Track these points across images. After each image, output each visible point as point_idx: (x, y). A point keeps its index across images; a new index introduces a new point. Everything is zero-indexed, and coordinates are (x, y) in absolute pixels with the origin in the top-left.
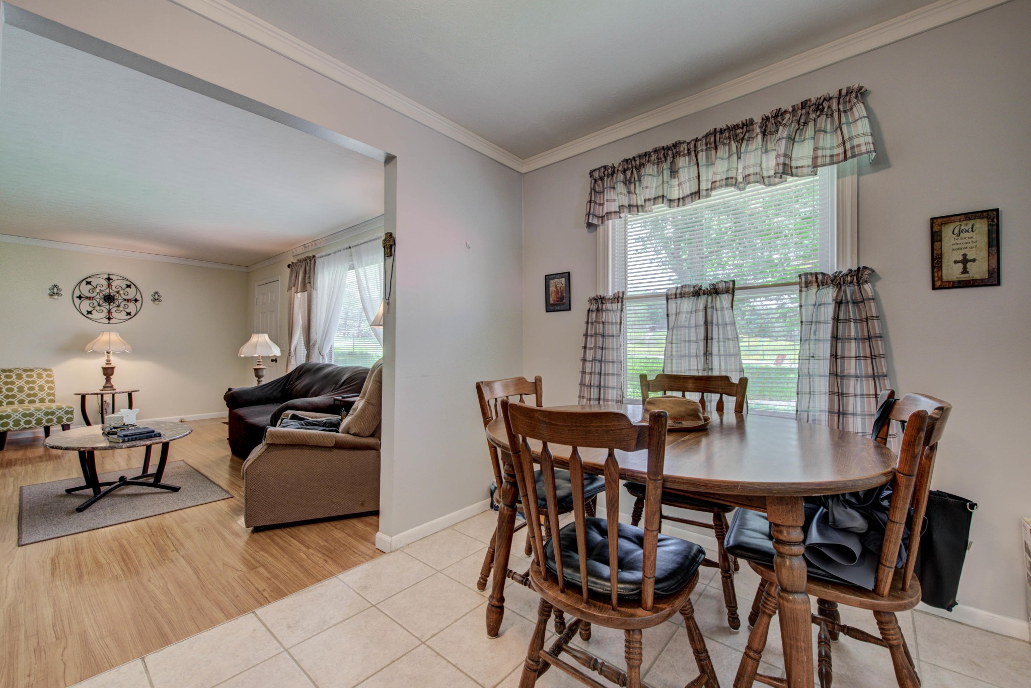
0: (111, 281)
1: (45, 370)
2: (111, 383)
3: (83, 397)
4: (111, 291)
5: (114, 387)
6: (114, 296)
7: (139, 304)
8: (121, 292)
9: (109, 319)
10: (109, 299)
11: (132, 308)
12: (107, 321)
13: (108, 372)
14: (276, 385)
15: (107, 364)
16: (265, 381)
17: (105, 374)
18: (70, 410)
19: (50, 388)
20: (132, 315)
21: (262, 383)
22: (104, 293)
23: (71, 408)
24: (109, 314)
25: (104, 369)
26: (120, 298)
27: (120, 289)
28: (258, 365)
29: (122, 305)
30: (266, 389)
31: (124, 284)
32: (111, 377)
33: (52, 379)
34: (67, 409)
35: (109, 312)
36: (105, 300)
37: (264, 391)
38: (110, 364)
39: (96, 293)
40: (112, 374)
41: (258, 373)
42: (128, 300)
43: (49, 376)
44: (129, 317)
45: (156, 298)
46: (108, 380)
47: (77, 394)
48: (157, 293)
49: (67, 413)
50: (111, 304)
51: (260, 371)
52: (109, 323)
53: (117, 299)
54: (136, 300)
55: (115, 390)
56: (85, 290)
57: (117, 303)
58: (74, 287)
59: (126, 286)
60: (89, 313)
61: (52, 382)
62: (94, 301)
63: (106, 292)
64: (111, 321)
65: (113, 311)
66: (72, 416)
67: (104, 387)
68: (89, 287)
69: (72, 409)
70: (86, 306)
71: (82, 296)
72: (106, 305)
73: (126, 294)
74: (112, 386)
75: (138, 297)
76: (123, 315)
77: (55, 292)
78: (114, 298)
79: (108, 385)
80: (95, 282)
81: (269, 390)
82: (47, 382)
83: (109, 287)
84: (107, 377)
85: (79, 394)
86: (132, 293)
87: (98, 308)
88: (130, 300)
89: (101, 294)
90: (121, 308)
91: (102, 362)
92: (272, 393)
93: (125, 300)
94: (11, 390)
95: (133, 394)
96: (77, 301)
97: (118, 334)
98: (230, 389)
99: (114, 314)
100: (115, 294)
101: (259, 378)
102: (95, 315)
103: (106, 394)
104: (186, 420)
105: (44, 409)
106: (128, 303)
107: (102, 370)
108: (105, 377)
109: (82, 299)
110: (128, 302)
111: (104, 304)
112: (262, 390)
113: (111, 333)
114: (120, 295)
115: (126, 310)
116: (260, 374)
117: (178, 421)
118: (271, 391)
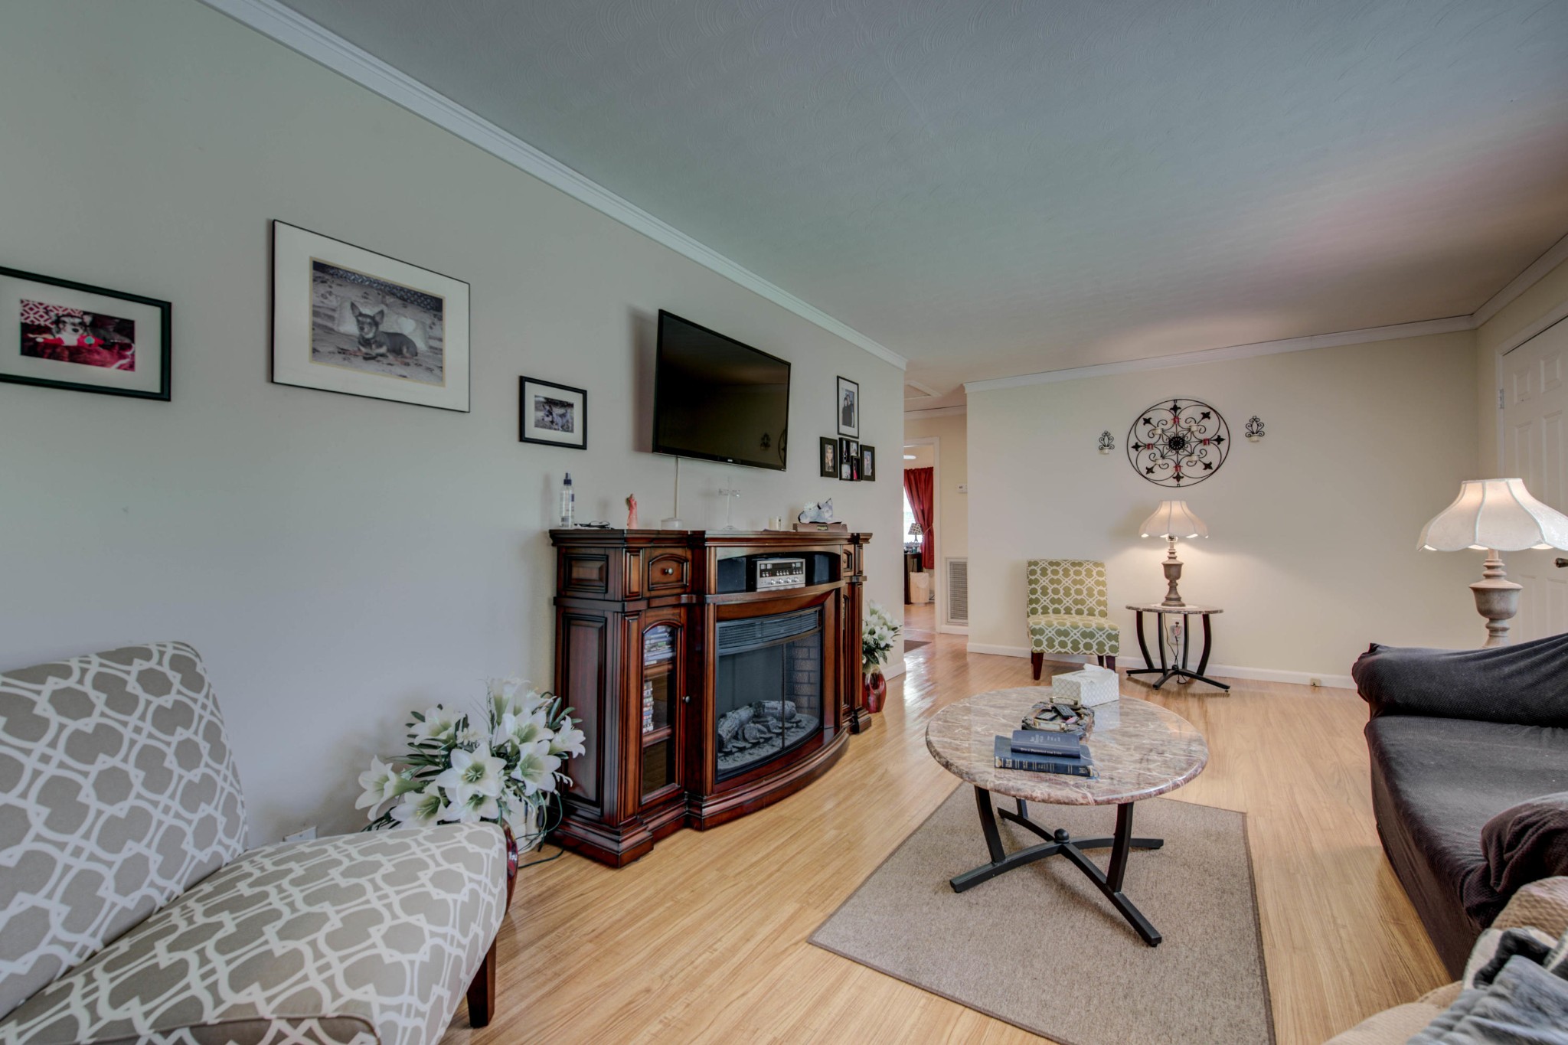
0: (1179, 411)
1: (1096, 564)
2: (1177, 593)
3: (1139, 615)
4: (1179, 429)
5: (1183, 600)
6: (1184, 436)
7: (1224, 446)
8: (1194, 428)
9: (1178, 478)
10: (1177, 443)
11: (1212, 454)
12: (1174, 482)
13: (1173, 571)
14: (1553, 657)
15: (1170, 558)
16: (1517, 633)
17: (1167, 576)
18: (1114, 633)
19: (1101, 593)
20: (1214, 468)
21: (1505, 641)
22: (1168, 434)
23: (1115, 630)
24: (1177, 470)
25: (1167, 566)
26: (1193, 439)
27: (1193, 423)
28: (1488, 577)
29: (1197, 452)
30: (1507, 670)
31: (1196, 412)
32: (1177, 581)
33: (1103, 579)
34: (1110, 631)
35: (1178, 466)
36: (1170, 446)
37: (1496, 673)
38: (1175, 558)
39: (1157, 437)
40: (1178, 577)
41: (1488, 604)
42: (1204, 442)
43: (1100, 574)
44: (1209, 471)
45: (1255, 429)
46: (1173, 587)
47: (1129, 608)
48: (1255, 419)
49: (1110, 637)
50: (1180, 451)
51: (1495, 597)
52: (1178, 486)
53: (1188, 442)
54: (1219, 440)
55: (1183, 605)
56: (1143, 433)
57: (1189, 449)
58: (1130, 428)
59: (1202, 416)
60: (1150, 470)
61: (1103, 584)
62: (1155, 450)
63: (1171, 434)
64: (1182, 482)
65: (1183, 463)
66: (1117, 644)
67: (1168, 599)
68: (1149, 427)
69: (1116, 632)
70: (1144, 460)
71: (1140, 444)
72: (1172, 455)
73: (1203, 429)
74: (1179, 599)
75: (1223, 434)
76: (1199, 470)
77: (1106, 442)
78: (1183, 440)
79: (1173, 596)
80: (1155, 416)
81: (1520, 672)
82: (1098, 583)
83: (1175, 422)
84: (1171, 582)
85: (1133, 609)
86: (1211, 426)
87: (1160, 462)
88: (1208, 440)
89: (1165, 437)
90: (1195, 458)
91: (1162, 556)
92: (1532, 686)
93: (1201, 441)
94: (1056, 591)
95: (1212, 617)
96: (1133, 453)
97: (1184, 503)
98: (1373, 648)
99: (1185, 470)
100: (1185, 433)
101: (1492, 620)
102: (1159, 474)
103: (1170, 612)
104: (1324, 684)
105: (1081, 626)
106: (1205, 447)
107: (1162, 567)
108: (1168, 581)
109: (1140, 449)
110: (1205, 444)
111: (1170, 453)
112: (1486, 668)
113: (1173, 503)
114: (1192, 433)
115: (1203, 460)
116: (1498, 605)
117: (1308, 683)
118: (1529, 679)
